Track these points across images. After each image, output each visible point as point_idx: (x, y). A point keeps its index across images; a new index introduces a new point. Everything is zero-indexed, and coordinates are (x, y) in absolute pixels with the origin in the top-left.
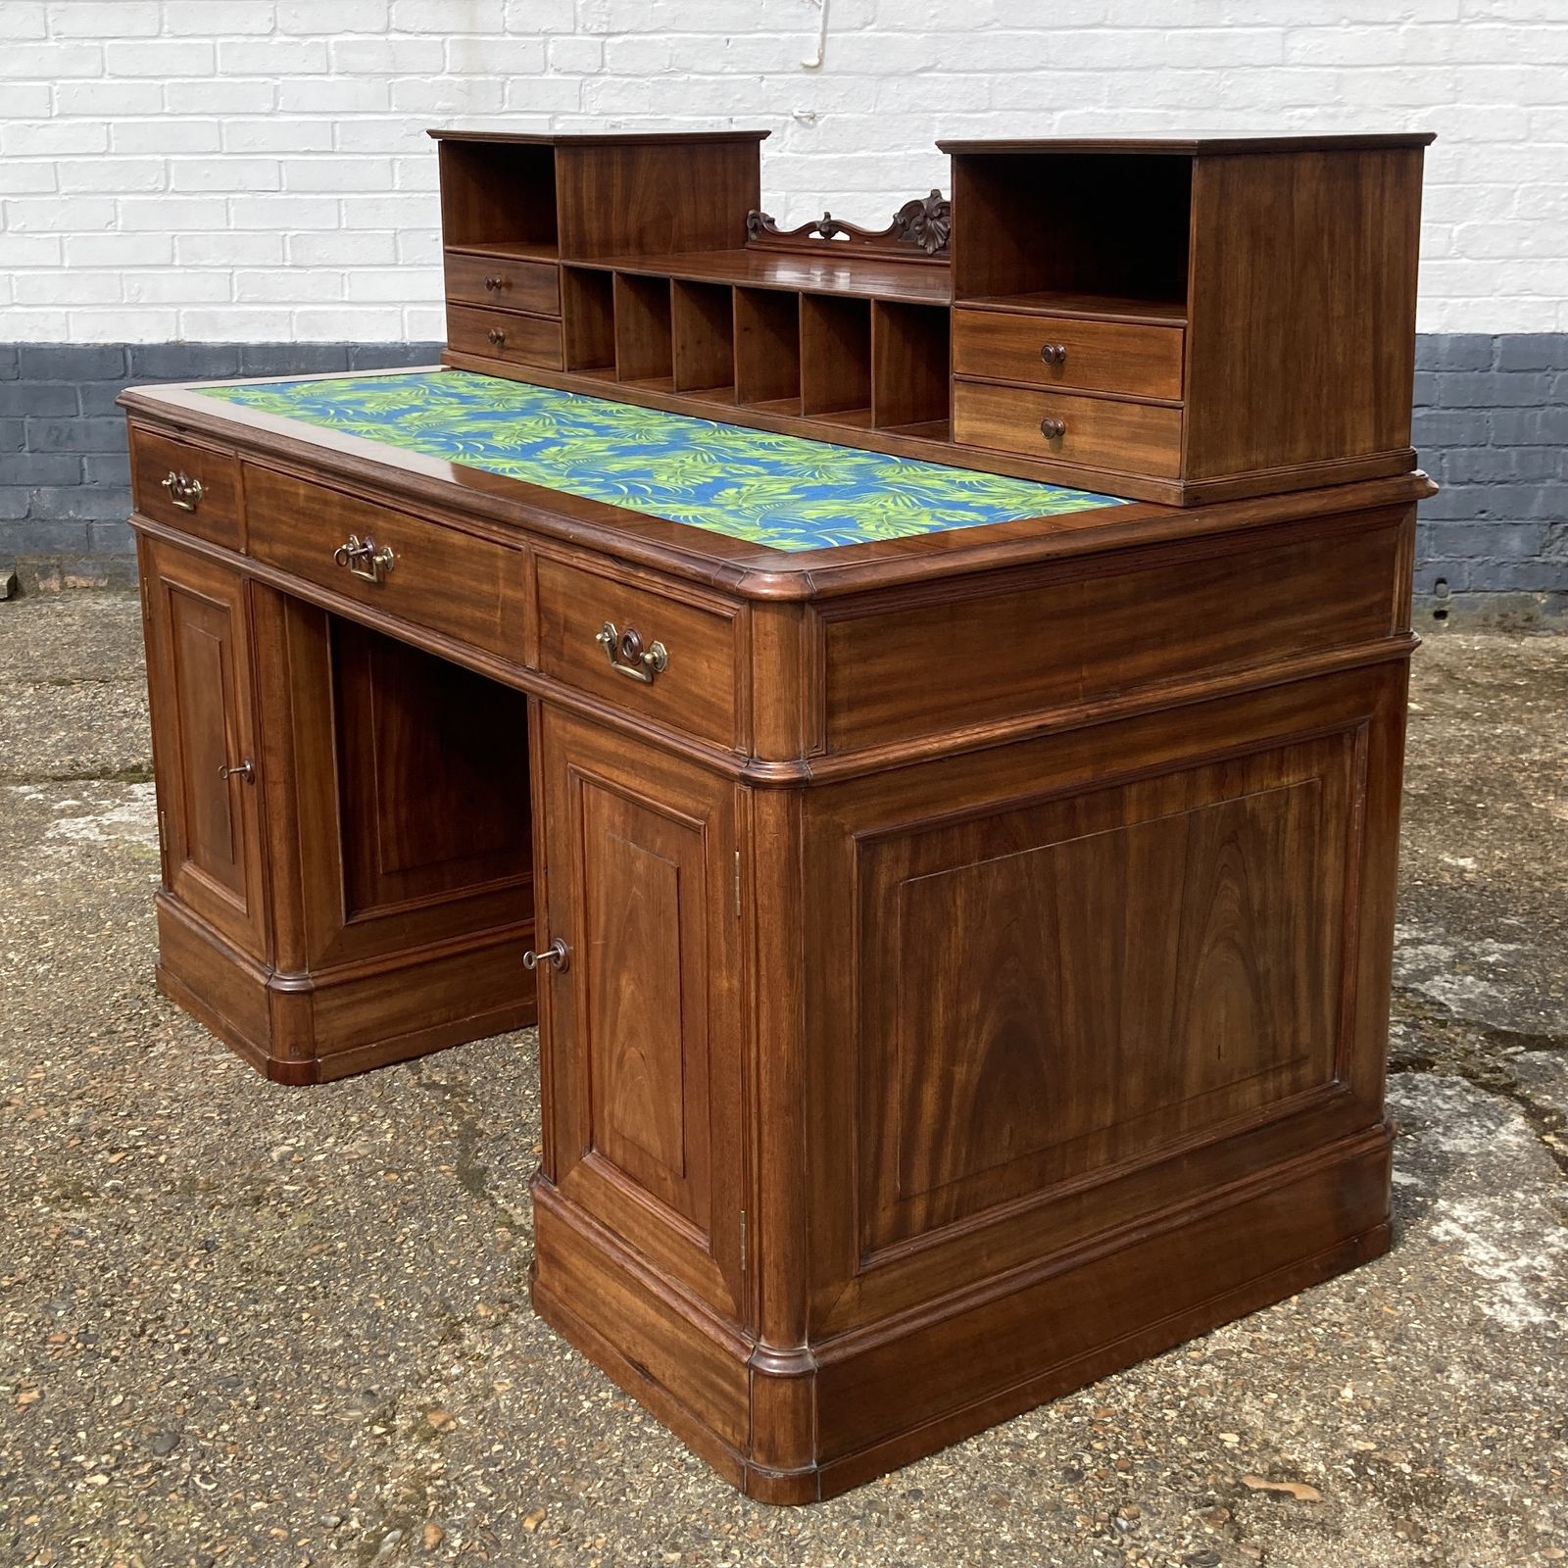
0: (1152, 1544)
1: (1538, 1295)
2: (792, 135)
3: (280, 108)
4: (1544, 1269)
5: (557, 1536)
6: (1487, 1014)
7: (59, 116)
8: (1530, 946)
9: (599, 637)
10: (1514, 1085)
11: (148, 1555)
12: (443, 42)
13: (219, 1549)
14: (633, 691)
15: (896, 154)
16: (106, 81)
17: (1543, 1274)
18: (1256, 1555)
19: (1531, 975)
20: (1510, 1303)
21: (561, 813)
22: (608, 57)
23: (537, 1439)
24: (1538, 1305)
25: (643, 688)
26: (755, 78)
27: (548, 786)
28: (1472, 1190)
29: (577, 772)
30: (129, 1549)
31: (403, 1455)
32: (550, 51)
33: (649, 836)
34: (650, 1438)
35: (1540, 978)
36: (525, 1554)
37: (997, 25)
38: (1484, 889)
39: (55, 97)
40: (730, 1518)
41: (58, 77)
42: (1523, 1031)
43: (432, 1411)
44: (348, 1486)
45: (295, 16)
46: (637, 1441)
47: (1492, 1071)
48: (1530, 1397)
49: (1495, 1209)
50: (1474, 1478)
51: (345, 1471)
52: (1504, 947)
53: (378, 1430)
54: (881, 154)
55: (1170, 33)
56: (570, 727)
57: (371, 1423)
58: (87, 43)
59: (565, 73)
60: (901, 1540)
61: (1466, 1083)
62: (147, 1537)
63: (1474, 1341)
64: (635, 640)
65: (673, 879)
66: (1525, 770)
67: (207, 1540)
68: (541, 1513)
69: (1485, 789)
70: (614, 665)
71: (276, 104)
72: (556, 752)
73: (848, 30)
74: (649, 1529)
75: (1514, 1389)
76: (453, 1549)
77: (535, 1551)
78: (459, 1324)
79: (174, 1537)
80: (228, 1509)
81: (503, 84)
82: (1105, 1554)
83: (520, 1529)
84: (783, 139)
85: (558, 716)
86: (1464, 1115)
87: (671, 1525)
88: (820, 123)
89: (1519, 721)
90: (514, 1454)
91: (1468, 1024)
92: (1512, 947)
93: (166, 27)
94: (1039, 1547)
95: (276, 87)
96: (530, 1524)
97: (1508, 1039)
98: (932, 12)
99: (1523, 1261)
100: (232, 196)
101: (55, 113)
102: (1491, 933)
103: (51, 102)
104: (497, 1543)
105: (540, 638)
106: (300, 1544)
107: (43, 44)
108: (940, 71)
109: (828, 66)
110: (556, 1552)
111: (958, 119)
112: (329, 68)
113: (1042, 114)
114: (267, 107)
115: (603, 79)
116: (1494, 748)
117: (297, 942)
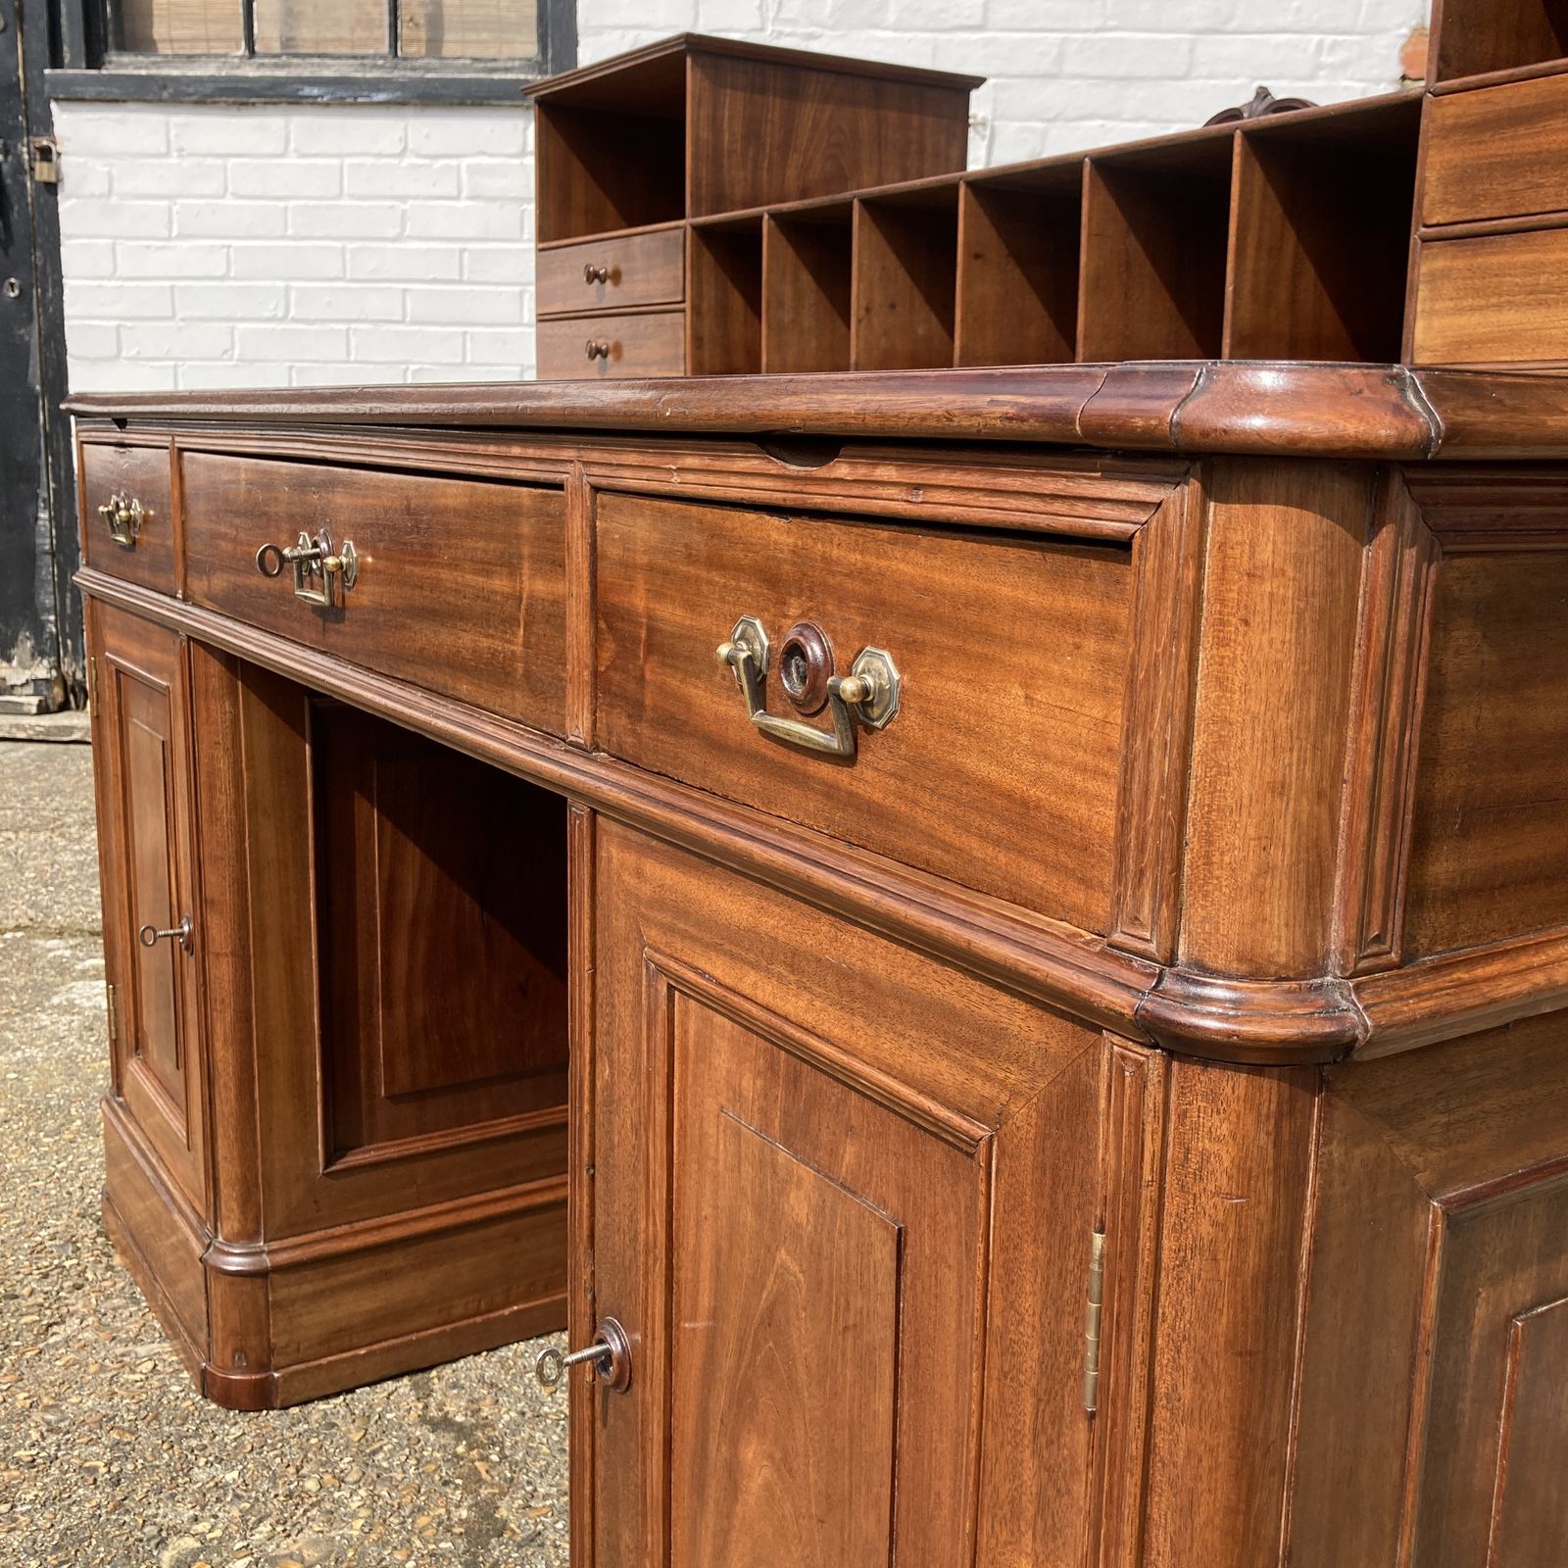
3: (407, 233)
7: (181, 237)
9: (724, 650)
14: (803, 781)
16: (229, 201)
21: (625, 1056)
25: (825, 770)
27: (601, 995)
29: (662, 970)
33: (825, 1137)
39: (175, 217)
56: (654, 869)
58: (210, 161)
64: (814, 650)
65: (884, 1253)
70: (758, 717)
71: (403, 229)
72: (620, 924)
85: (626, 845)
93: (292, 146)
95: (404, 212)
100: (353, 326)
101: (174, 234)
103: (170, 222)
105: (595, 674)
107: (164, 161)
112: (460, 192)
114: (392, 232)
117: (247, 1199)
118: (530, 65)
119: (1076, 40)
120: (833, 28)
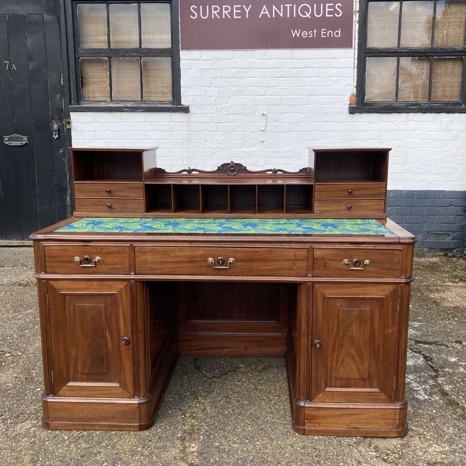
0: (347, 440)
1: (427, 393)
2: (259, 145)
4: (428, 388)
5: (222, 437)
6: (415, 337)
7: (98, 139)
8: (424, 323)
10: (421, 351)
11: (138, 439)
12: (182, 124)
13: (152, 439)
15: (282, 149)
16: (108, 132)
17: (428, 389)
18: (369, 442)
19: (424, 330)
20: (421, 395)
22: (218, 128)
23: (217, 418)
24: (426, 395)
26: (251, 133)
28: (412, 373)
30: (134, 438)
31: (188, 421)
32: (206, 127)
34: (240, 419)
35: (426, 330)
36: (216, 440)
37: (304, 121)
38: (414, 311)
40: (258, 434)
41: (97, 131)
42: (423, 340)
43: (194, 413)
44: (178, 427)
45: (150, 118)
46: (237, 419)
47: (416, 349)
48: (425, 413)
49: (417, 376)
50: (414, 428)
51: (177, 424)
52: (418, 323)
53: (183, 416)
54: (278, 150)
55: (343, 123)
57: (182, 415)
58: (104, 124)
59: (209, 131)
60: (294, 438)
61: (411, 351)
62: (137, 436)
63: (413, 402)
66: (423, 286)
67: (149, 437)
68: (219, 433)
69: (414, 291)
71: (145, 137)
73: (271, 122)
74: (241, 436)
75: (422, 411)
76: (201, 439)
77: (218, 440)
78: (198, 396)
79: (142, 436)
80: (153, 431)
81: (195, 133)
82: (337, 441)
83: (214, 436)
86: (410, 357)
87: (246, 435)
88: (265, 143)
89: (421, 276)
90: (212, 421)
91: (411, 339)
92: (420, 323)
93: (121, 120)
94: (323, 440)
95: (145, 134)
96: (217, 435)
97: (419, 342)
98: (290, 119)
99: (424, 387)
101: (96, 139)
102: (415, 321)
103: (95, 136)
104: (210, 438)
106: (169, 438)
107: (94, 124)
108: (292, 131)
109: (267, 130)
110: (222, 440)
111: (296, 142)
112: (157, 130)
113: (314, 141)
114: (143, 138)
115: (217, 133)
116: (416, 282)
118: (171, 103)
119: (284, 97)
120: (234, 96)
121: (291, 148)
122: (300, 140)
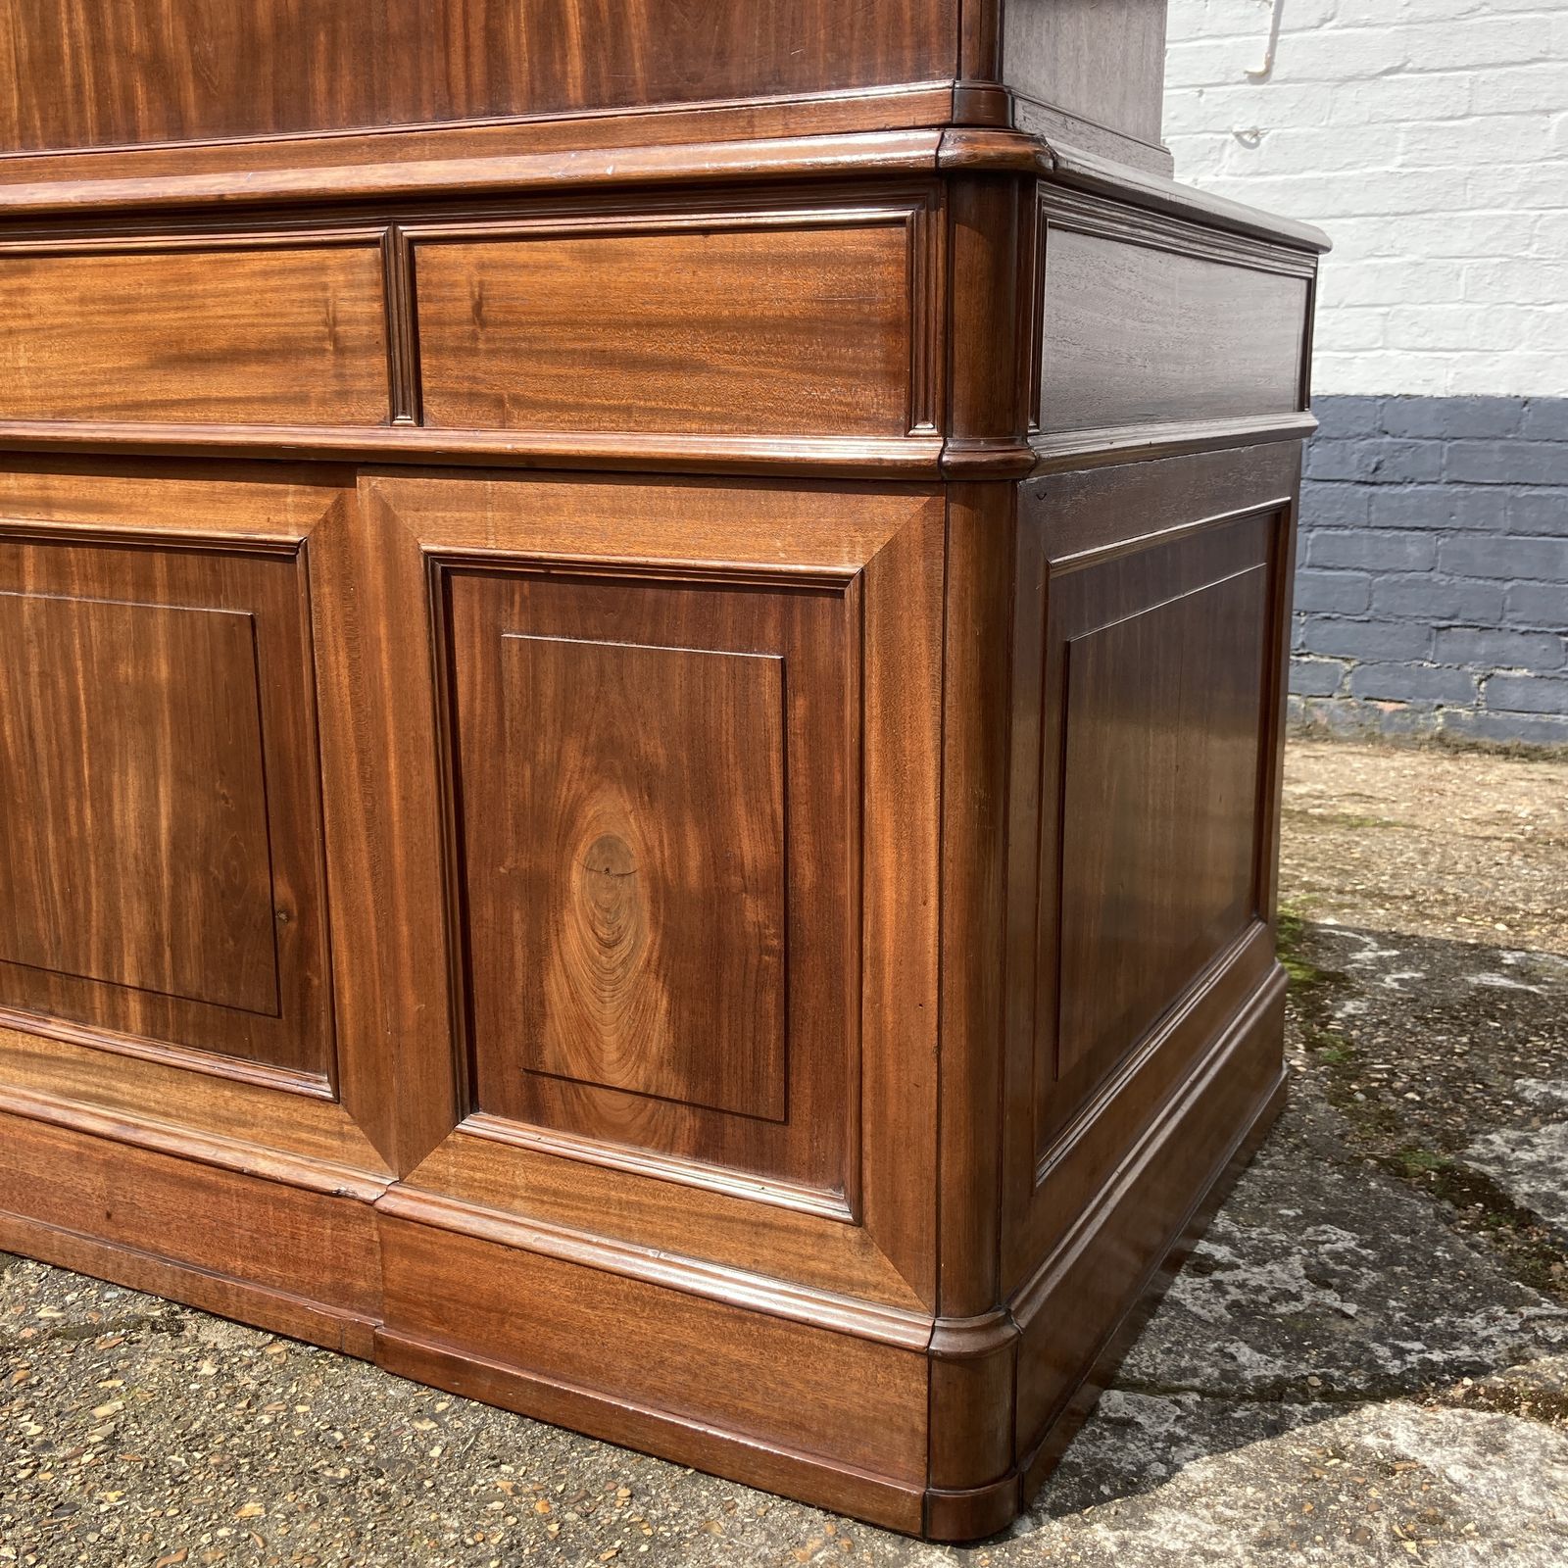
2: (1231, 156)
15: (1351, 173)
26: (1193, 92)
37: (1486, 9)
54: (1332, 174)
73: (1303, 29)
84: (1219, 161)
88: (1263, 141)
108: (1411, 71)
109: (1276, 73)
111: (1430, 130)
113: (1537, 117)
121: (1402, 166)
122: (1451, 118)
